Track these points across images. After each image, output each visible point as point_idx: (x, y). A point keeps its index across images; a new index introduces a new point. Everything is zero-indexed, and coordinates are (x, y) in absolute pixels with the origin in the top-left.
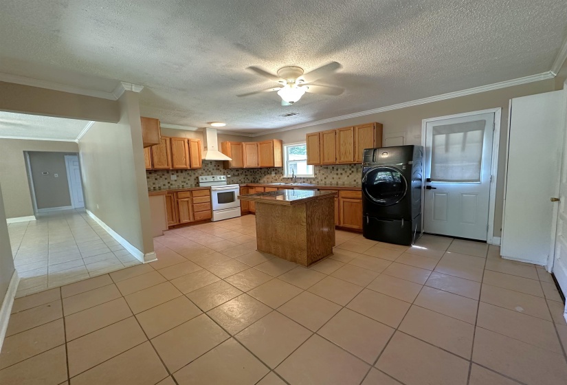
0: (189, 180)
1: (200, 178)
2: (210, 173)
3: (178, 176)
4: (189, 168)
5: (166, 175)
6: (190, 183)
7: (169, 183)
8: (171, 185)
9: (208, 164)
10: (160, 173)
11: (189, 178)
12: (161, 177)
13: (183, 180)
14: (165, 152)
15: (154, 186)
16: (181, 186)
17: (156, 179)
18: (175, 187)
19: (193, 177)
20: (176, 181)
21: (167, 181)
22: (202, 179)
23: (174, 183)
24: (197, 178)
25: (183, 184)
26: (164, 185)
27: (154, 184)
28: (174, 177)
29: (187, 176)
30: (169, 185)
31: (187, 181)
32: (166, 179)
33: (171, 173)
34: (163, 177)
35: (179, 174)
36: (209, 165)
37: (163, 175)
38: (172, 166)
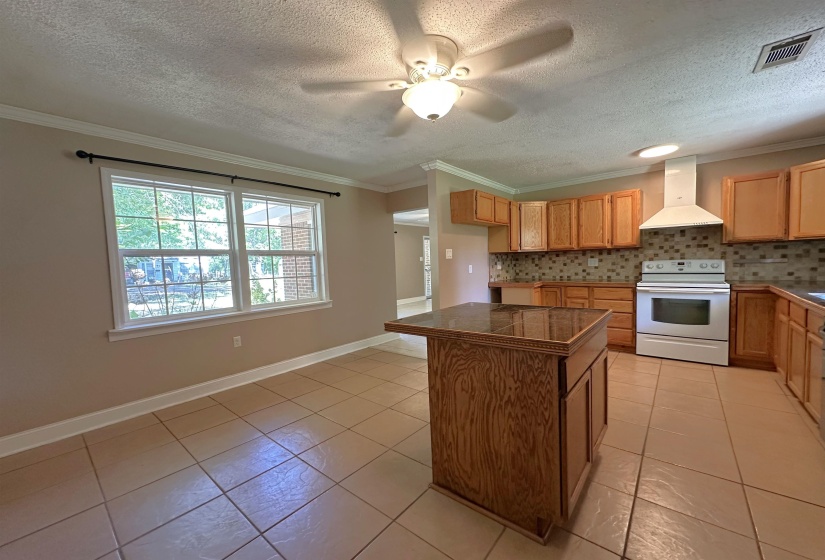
0: (622, 267)
1: (645, 264)
2: (678, 255)
3: (601, 261)
4: (609, 246)
5: (581, 259)
6: (623, 273)
7: (584, 271)
8: (588, 274)
9: (673, 236)
10: (572, 256)
11: (624, 264)
12: (572, 261)
13: (610, 267)
14: (567, 223)
15: (561, 274)
16: (605, 278)
17: (565, 265)
18: (594, 277)
19: (633, 263)
20: (596, 268)
21: (581, 268)
22: (648, 267)
23: (592, 271)
24: (641, 263)
25: (609, 274)
26: (576, 274)
27: (561, 271)
28: (593, 262)
29: (619, 260)
30: (585, 274)
31: (619, 270)
32: (580, 264)
33: (589, 255)
34: (576, 261)
35: (605, 256)
36: (678, 238)
37: (577, 258)
38: (578, 244)
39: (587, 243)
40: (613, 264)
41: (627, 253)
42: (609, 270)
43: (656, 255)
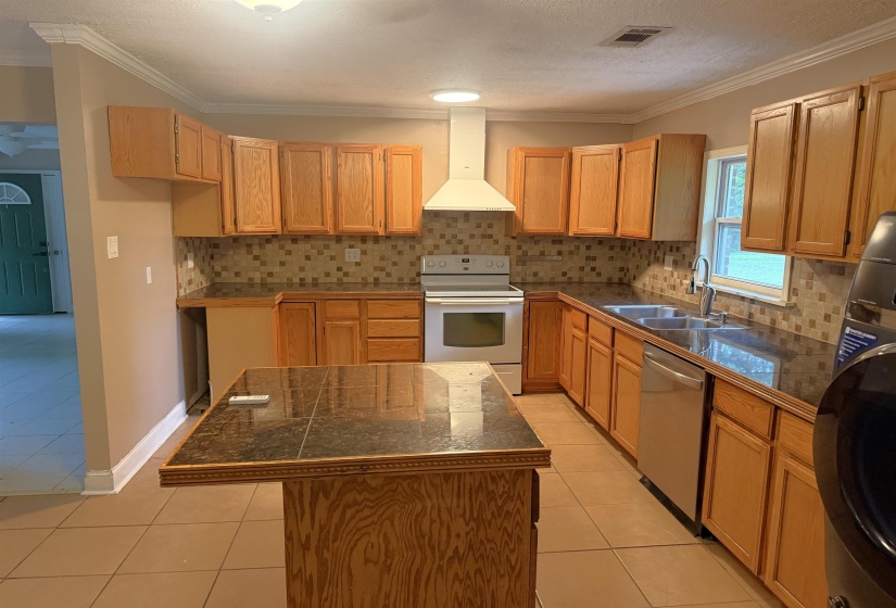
0: (395, 264)
1: (425, 259)
2: (460, 248)
3: (364, 253)
4: (381, 232)
5: (335, 249)
6: (395, 273)
7: (339, 269)
8: (346, 274)
9: (455, 220)
10: (319, 243)
11: (396, 258)
12: (320, 253)
13: (378, 263)
14: (317, 187)
15: (302, 275)
17: (308, 258)
19: (408, 257)
20: (358, 264)
21: (333, 265)
22: (430, 264)
23: (352, 269)
24: (419, 258)
25: (376, 274)
26: (327, 274)
27: (302, 269)
28: (352, 255)
29: (389, 253)
30: (341, 274)
31: (390, 268)
32: (332, 258)
33: (346, 244)
34: (326, 252)
35: (370, 246)
36: (461, 224)
37: (327, 247)
38: (336, 224)
39: (348, 226)
40: (382, 258)
41: (400, 243)
42: (376, 269)
43: (437, 247)
